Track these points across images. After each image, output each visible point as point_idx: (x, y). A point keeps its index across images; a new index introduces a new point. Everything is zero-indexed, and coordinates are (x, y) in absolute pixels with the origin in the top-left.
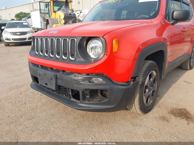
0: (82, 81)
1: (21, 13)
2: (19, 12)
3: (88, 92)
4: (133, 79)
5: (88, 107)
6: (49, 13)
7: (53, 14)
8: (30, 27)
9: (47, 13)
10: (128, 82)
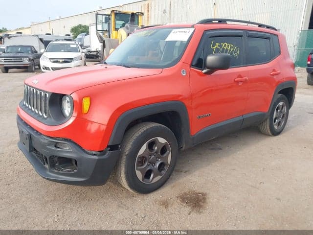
0: (48, 146)
1: (80, 26)
2: (76, 25)
3: (56, 159)
4: (109, 148)
5: (56, 177)
6: (109, 31)
7: (115, 32)
8: (79, 52)
9: (106, 31)
10: (102, 151)
